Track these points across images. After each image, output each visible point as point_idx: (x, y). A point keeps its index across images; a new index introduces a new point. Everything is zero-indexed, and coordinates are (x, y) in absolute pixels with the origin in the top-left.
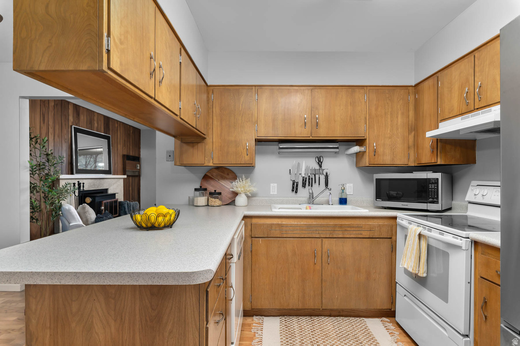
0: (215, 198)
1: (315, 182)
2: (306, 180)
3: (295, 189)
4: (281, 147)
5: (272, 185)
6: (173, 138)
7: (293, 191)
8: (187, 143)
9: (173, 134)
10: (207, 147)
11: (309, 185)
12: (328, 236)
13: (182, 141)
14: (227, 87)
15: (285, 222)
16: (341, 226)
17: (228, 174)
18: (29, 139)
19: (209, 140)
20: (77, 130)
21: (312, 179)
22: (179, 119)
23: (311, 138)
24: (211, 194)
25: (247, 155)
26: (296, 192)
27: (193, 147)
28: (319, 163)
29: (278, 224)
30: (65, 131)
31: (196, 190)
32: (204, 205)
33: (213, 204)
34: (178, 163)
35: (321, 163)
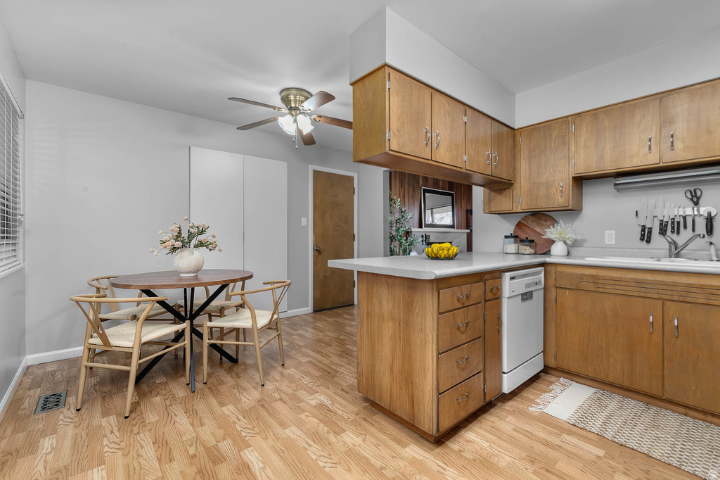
0: (526, 245)
1: (685, 227)
2: (666, 226)
3: (646, 235)
4: (617, 182)
5: (607, 232)
6: (482, 188)
7: (642, 239)
8: (495, 191)
9: (482, 184)
10: (515, 193)
11: (673, 232)
12: (675, 298)
13: (490, 189)
14: (536, 126)
15: (601, 273)
16: (702, 287)
17: (546, 221)
18: (389, 201)
19: (516, 185)
20: (425, 191)
21: (678, 223)
22: (464, 171)
23: (661, 165)
24: (522, 241)
25: (562, 197)
26: (648, 241)
27: (500, 194)
28: (692, 199)
29: (592, 276)
30: (417, 193)
31: (506, 237)
32: (514, 252)
33: (522, 252)
34: (487, 211)
35: (698, 198)
